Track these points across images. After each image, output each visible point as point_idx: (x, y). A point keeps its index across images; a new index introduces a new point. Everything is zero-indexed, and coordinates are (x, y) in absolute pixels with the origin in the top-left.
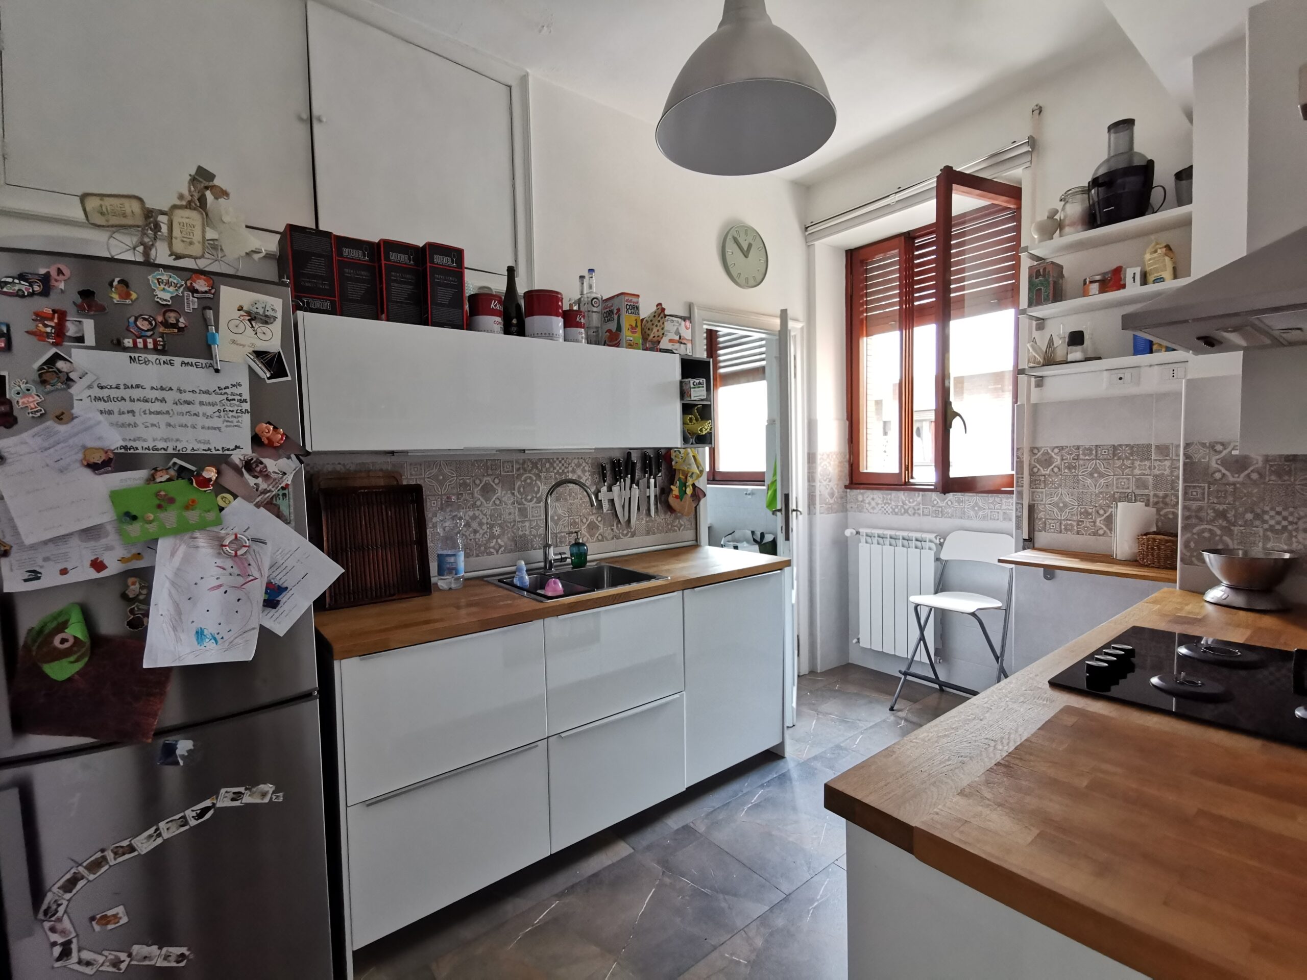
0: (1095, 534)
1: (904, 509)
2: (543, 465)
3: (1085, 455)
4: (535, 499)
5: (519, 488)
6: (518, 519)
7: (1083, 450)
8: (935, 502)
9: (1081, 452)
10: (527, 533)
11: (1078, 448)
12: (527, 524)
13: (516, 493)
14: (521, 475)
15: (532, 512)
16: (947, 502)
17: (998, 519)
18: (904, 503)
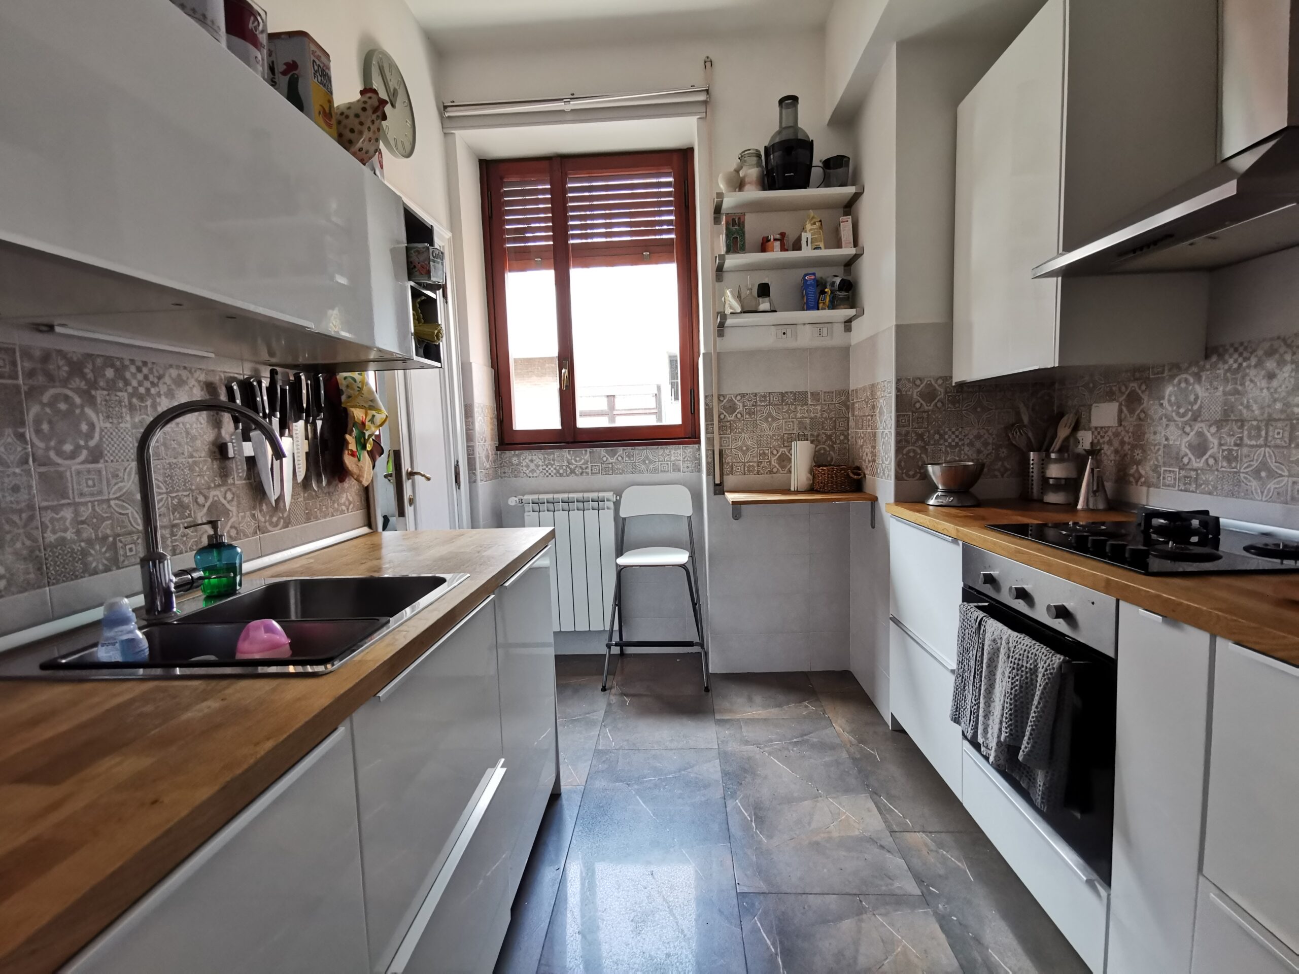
0: (771, 472)
1: (570, 469)
2: (98, 372)
3: (761, 401)
4: (85, 453)
5: (38, 422)
6: (38, 501)
7: (760, 397)
8: (605, 459)
9: (758, 399)
10: (69, 535)
11: (756, 395)
12: (68, 514)
13: (29, 434)
14: (42, 389)
15: (79, 483)
16: (617, 459)
17: (668, 471)
18: (569, 463)
